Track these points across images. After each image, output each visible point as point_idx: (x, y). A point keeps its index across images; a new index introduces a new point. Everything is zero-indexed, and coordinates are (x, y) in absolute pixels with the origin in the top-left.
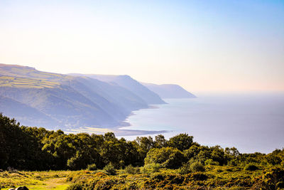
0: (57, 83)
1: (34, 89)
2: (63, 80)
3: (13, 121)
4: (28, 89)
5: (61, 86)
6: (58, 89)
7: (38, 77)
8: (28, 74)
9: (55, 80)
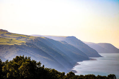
0: (24, 42)
1: (7, 46)
2: (28, 39)
3: (39, 64)
4: (3, 45)
5: (27, 43)
6: (25, 46)
7: (9, 37)
8: (2, 35)
9: (22, 39)
